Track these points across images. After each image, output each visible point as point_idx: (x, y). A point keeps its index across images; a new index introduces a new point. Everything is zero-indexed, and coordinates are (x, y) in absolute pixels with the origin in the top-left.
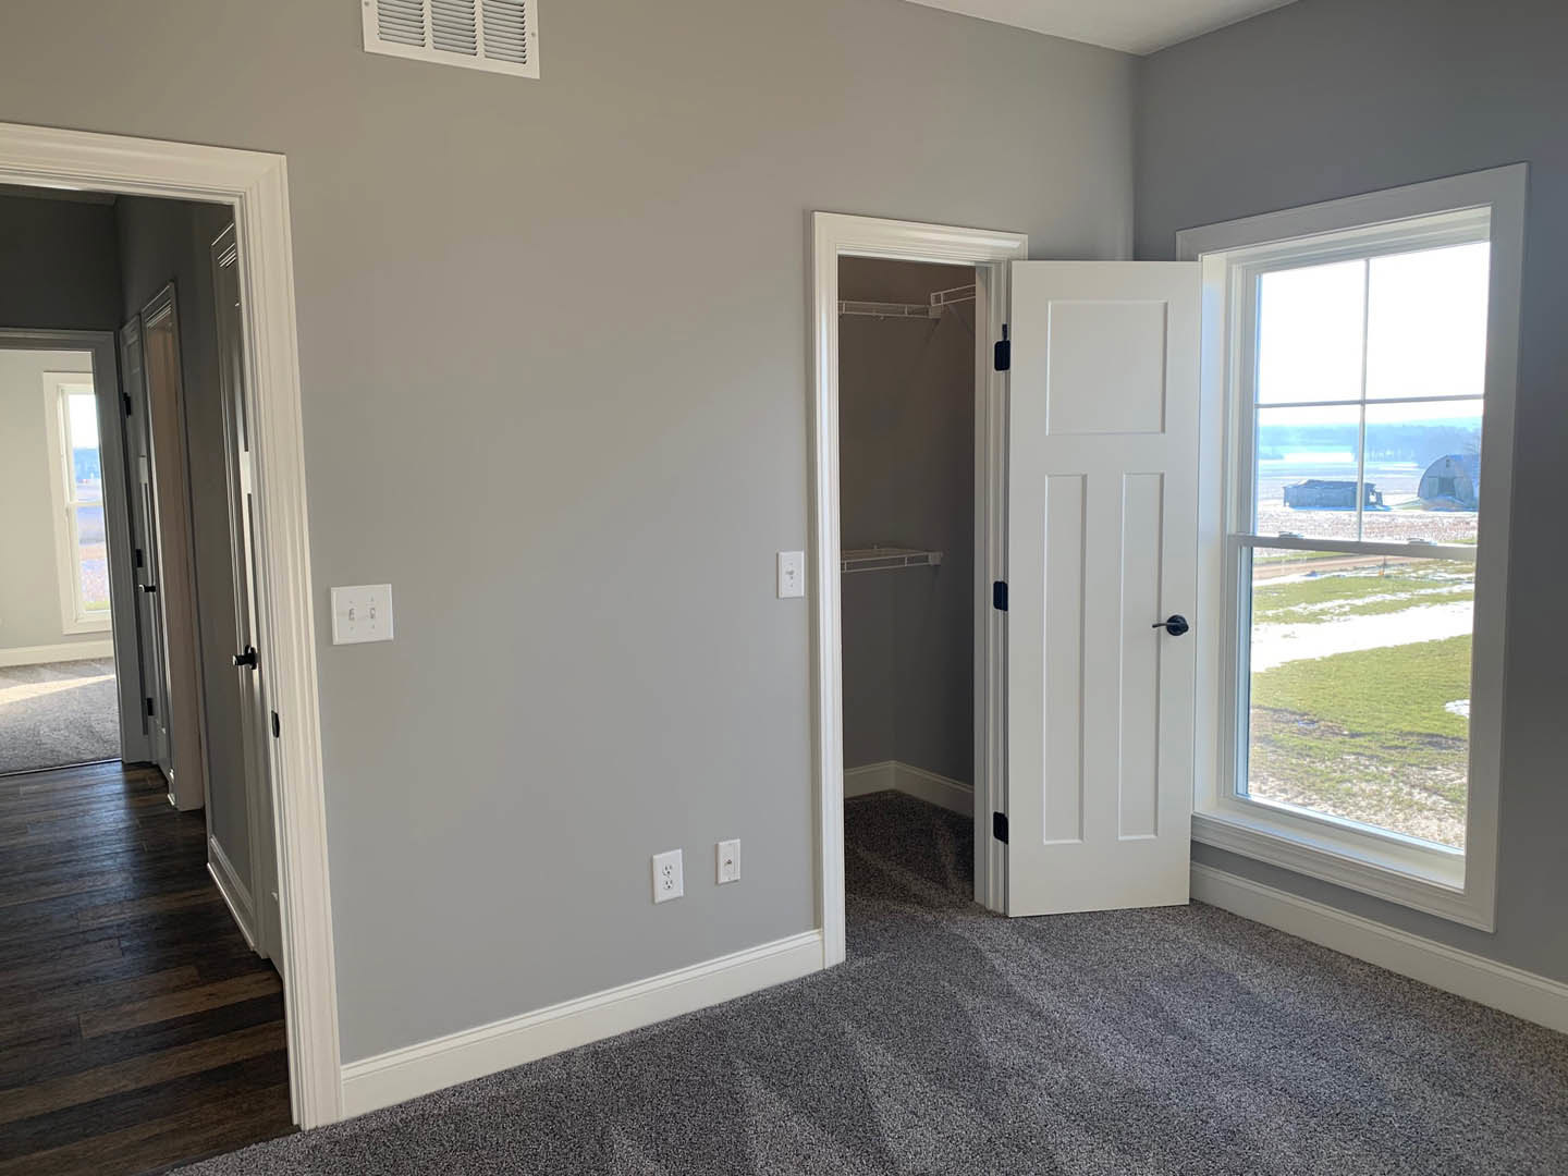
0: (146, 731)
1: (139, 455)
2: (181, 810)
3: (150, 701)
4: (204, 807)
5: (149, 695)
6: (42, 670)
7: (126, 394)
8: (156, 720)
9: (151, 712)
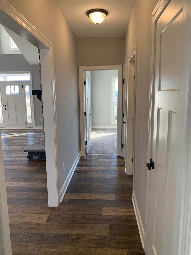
0: (122, 150)
1: (125, 92)
2: (127, 175)
3: (123, 145)
4: (132, 175)
5: (123, 144)
6: (108, 130)
7: (123, 79)
8: (124, 149)
9: (123, 147)
